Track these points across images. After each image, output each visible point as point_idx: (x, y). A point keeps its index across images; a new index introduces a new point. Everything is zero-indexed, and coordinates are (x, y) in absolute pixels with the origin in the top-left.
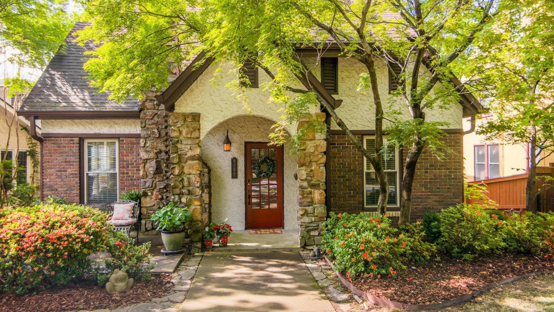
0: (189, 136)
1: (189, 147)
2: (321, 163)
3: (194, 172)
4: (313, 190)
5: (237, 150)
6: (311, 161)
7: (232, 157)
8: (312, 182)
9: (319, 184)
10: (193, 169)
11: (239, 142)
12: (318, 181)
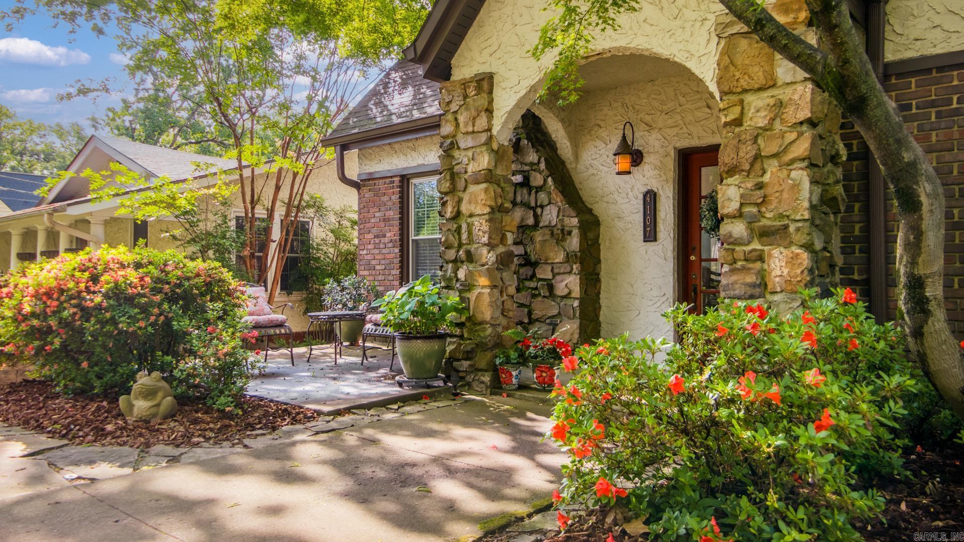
0: (470, 129)
1: (470, 154)
2: (793, 161)
3: (478, 211)
4: (766, 248)
5: (657, 172)
6: (757, 157)
7: (645, 190)
8: (764, 222)
9: (786, 227)
10: (476, 202)
11: (661, 151)
12: (781, 216)
